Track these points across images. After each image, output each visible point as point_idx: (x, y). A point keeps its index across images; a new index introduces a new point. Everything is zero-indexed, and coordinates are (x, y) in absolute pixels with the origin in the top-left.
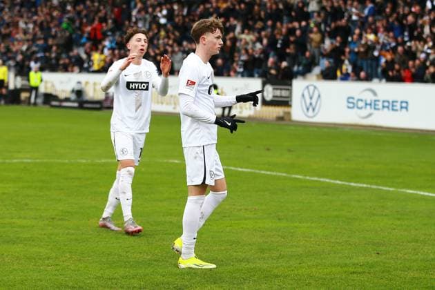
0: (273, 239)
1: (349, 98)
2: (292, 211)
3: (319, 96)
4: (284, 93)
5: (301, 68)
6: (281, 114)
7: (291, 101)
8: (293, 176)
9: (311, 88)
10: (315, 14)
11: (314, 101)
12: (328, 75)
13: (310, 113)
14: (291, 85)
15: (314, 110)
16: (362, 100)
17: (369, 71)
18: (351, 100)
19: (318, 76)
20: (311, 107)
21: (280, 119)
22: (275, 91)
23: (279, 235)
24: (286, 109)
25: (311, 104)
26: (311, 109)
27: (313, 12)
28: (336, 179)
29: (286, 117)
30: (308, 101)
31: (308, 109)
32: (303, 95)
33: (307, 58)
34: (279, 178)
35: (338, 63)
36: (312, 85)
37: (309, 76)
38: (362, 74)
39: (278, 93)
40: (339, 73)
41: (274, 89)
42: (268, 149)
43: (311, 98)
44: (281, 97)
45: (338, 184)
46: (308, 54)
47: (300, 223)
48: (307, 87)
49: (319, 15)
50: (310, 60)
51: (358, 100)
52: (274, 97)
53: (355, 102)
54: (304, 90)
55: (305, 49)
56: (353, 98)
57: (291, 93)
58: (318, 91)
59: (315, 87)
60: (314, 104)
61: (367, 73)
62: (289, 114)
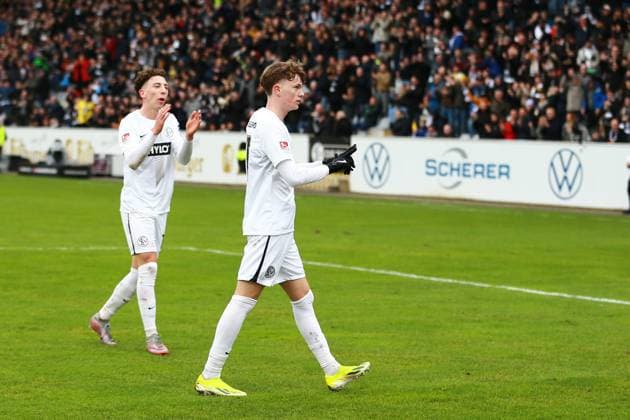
1: (429, 161)
2: (351, 316)
3: (388, 158)
5: (362, 120)
6: (336, 183)
8: (352, 268)
9: (377, 148)
10: (383, 47)
11: (380, 165)
12: (400, 130)
13: (376, 181)
15: (380, 177)
16: (446, 164)
17: (456, 124)
18: (430, 164)
19: (386, 131)
20: (377, 174)
21: (334, 189)
22: (328, 152)
24: (343, 176)
25: (376, 169)
26: (376, 177)
27: (379, 43)
28: (411, 272)
29: (343, 187)
30: (373, 165)
31: (372, 177)
32: (366, 157)
33: (372, 107)
34: (332, 271)
35: (415, 113)
36: (378, 144)
37: (373, 130)
38: (447, 128)
40: (414, 127)
41: (326, 149)
42: (318, 232)
43: (377, 161)
45: (413, 279)
46: (372, 101)
47: (362, 332)
48: (372, 146)
49: (387, 48)
50: (375, 110)
51: (442, 164)
53: (437, 165)
54: (367, 151)
55: (369, 95)
56: (434, 161)
58: (387, 151)
59: (382, 147)
60: (380, 168)
61: (453, 127)
62: (346, 183)
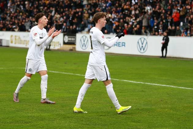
0: (67, 102)
2: (76, 90)
3: (88, 40)
4: (73, 39)
5: (80, 28)
6: (72, 48)
7: (75, 43)
8: (76, 75)
9: (84, 37)
10: (86, 6)
11: (85, 43)
13: (84, 48)
14: (75, 36)
17: (109, 30)
19: (87, 32)
21: (71, 50)
23: (70, 100)
24: (74, 46)
25: (84, 44)
26: (84, 46)
27: (85, 5)
29: (74, 49)
30: (83, 43)
32: (81, 40)
33: (82, 25)
34: (70, 75)
36: (85, 36)
37: (83, 32)
38: (106, 31)
39: (70, 39)
41: (69, 37)
42: (66, 63)
43: (84, 41)
44: (71, 41)
46: (83, 23)
48: (83, 37)
49: (88, 6)
52: (68, 41)
54: (81, 38)
55: (82, 21)
57: (76, 39)
59: (86, 37)
60: (85, 44)
62: (75, 48)
